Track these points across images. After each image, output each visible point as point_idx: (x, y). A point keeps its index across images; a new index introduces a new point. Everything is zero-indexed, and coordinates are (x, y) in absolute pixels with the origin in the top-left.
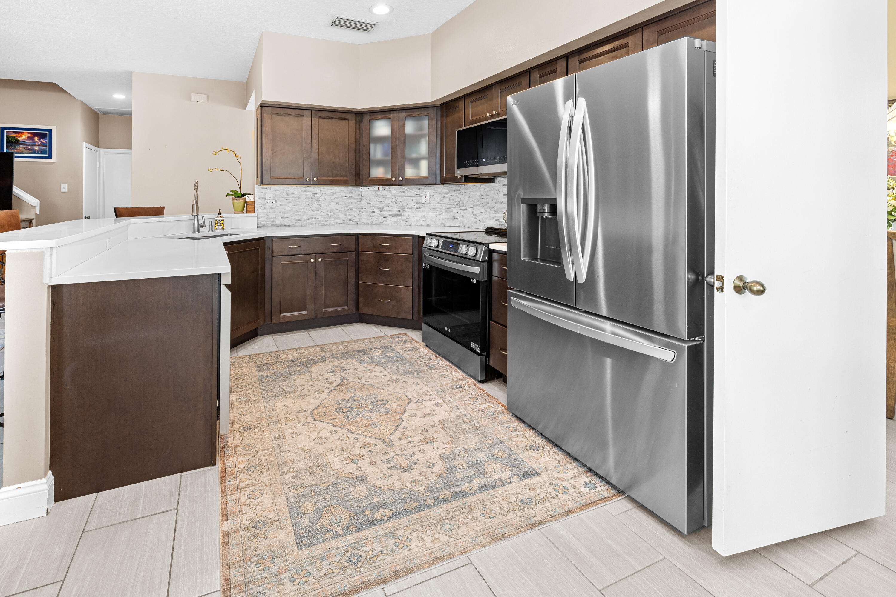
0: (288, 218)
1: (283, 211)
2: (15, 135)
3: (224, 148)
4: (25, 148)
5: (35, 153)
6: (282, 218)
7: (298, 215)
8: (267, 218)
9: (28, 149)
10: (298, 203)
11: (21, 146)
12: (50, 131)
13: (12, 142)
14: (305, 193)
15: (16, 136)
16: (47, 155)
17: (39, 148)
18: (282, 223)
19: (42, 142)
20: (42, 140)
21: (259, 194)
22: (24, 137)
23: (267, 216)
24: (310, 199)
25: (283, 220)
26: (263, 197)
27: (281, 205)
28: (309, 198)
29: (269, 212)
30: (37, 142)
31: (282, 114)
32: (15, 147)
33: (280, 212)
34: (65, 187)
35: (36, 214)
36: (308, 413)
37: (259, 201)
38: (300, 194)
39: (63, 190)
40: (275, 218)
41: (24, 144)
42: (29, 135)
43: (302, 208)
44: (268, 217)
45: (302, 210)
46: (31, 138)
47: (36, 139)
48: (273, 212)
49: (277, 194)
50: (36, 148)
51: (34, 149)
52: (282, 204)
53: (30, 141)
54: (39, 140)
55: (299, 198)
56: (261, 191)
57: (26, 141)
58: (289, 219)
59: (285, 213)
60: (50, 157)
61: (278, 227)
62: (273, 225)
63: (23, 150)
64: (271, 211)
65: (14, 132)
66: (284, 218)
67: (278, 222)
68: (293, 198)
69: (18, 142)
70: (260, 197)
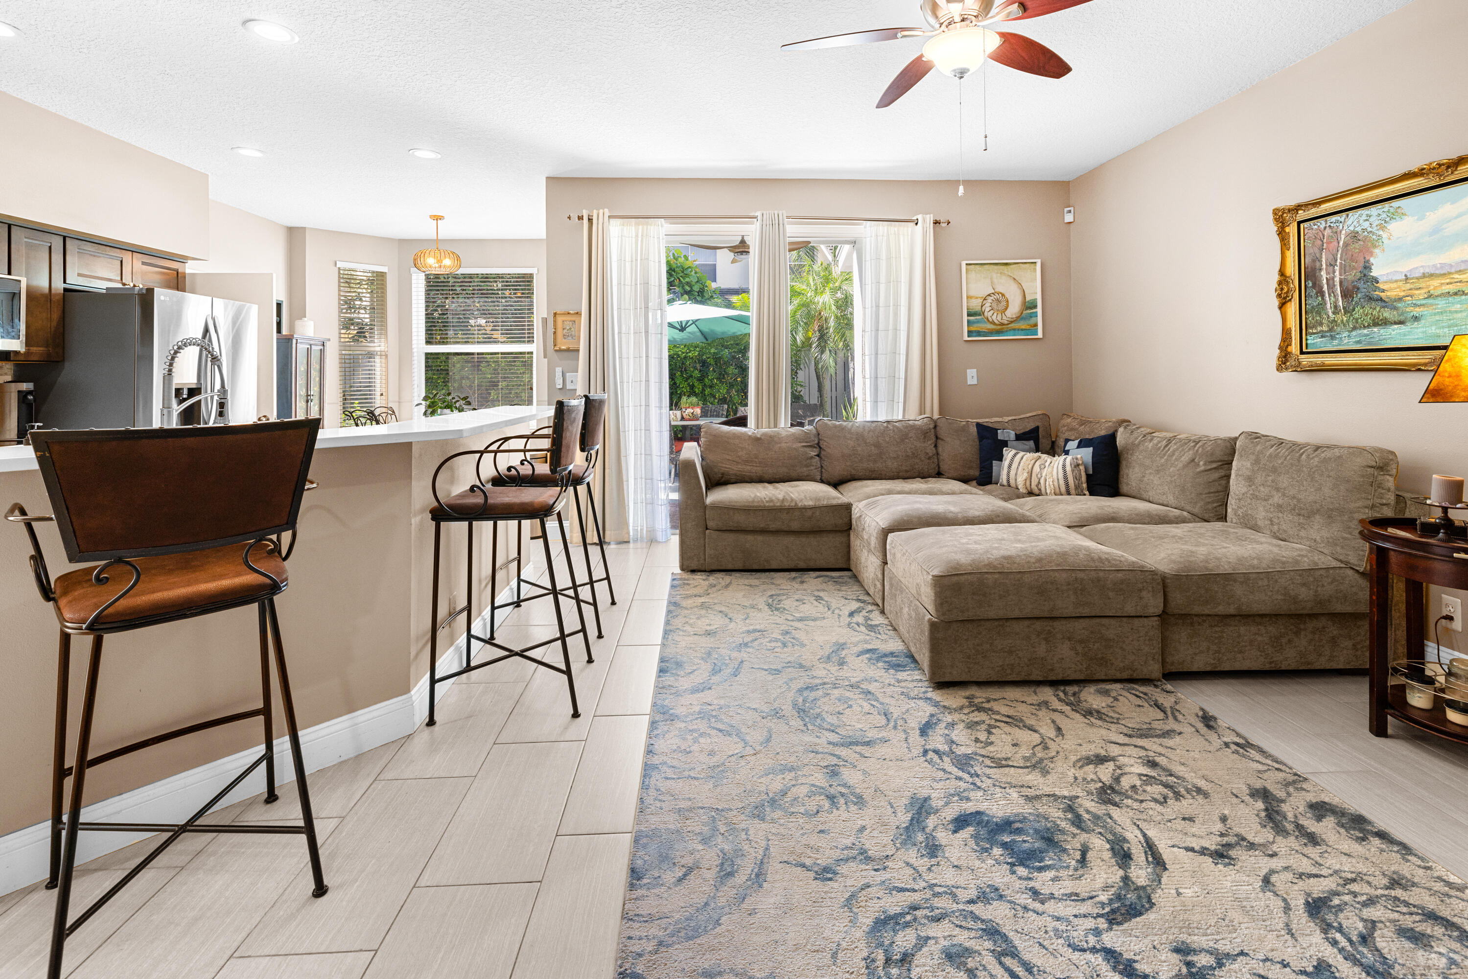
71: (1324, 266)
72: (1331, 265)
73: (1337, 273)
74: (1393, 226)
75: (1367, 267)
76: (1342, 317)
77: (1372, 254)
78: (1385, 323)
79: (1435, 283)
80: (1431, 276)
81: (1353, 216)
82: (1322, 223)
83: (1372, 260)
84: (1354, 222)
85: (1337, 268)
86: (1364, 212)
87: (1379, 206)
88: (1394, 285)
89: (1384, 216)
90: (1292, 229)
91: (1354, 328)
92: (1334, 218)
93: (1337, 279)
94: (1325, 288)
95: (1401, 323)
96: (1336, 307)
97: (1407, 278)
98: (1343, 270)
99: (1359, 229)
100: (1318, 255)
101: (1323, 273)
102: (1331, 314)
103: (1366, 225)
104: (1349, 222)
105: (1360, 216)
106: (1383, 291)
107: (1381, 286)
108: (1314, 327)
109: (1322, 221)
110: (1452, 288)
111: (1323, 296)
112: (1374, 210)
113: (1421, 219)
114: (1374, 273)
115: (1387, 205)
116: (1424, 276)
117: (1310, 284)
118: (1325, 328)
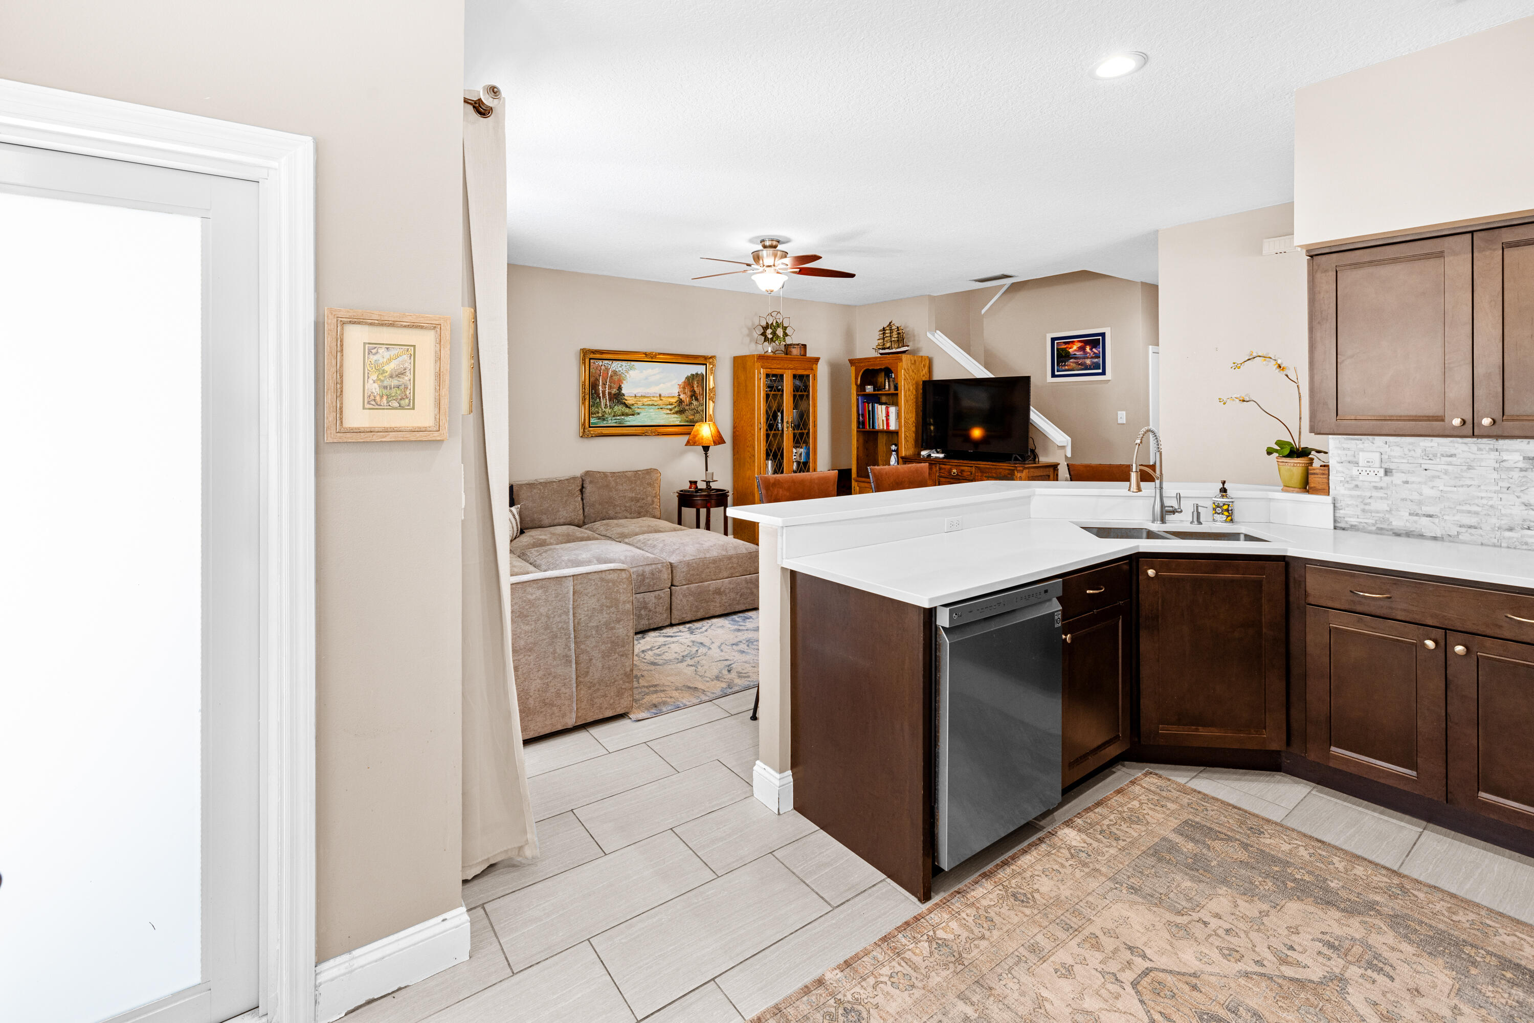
0: (1430, 516)
1: (1415, 496)
2: (1065, 346)
3: (1255, 354)
4: (1076, 363)
5: (1086, 369)
6: (1410, 514)
7: (1469, 512)
8: (1363, 511)
9: (1079, 364)
10: (1469, 482)
11: (1071, 360)
12: (1103, 335)
13: (1062, 356)
14: (1494, 455)
15: (1067, 348)
16: (1100, 371)
17: (1091, 362)
18: (1411, 526)
19: (1095, 353)
20: (1094, 350)
21: (1340, 452)
22: (1075, 347)
23: (1362, 506)
24: (1516, 475)
25: (1415, 522)
26: (1351, 459)
27: (1407, 482)
28: (1509, 469)
29: (1370, 497)
30: (1088, 353)
31: (1371, 263)
32: (1065, 363)
33: (1403, 500)
34: (1122, 417)
35: (1066, 456)
36: (1141, 964)
37: (1340, 469)
38: (1472, 456)
39: (1120, 421)
40: (1390, 511)
41: (1075, 358)
42: (1079, 345)
43: (1483, 495)
44: (1367, 507)
45: (1484, 501)
46: (1082, 349)
47: (1088, 349)
48: (1381, 498)
49: (1392, 454)
50: (1088, 362)
51: (1085, 362)
52: (1411, 478)
53: (1081, 353)
54: (1091, 349)
55: (1470, 468)
56: (1345, 446)
57: (1077, 353)
58: (1436, 521)
59: (1420, 503)
60: (1104, 373)
61: (1398, 535)
62: (1382, 529)
63: (1074, 365)
64: (1375, 494)
65: (1064, 342)
66: (1417, 515)
67: (1400, 521)
68: (1450, 468)
69: (1068, 356)
70: (1344, 459)
71: (601, 384)
72: (604, 384)
73: (607, 389)
74: (631, 372)
75: (620, 388)
76: (608, 410)
77: (622, 383)
78: (627, 415)
79: (645, 400)
80: (645, 397)
81: (615, 364)
82: (600, 363)
83: (622, 386)
84: (615, 366)
85: (607, 386)
86: (620, 363)
87: (626, 362)
88: (631, 398)
89: (628, 367)
90: (587, 361)
91: (614, 416)
92: (606, 362)
93: (607, 392)
94: (601, 395)
95: (633, 415)
96: (606, 405)
97: (635, 396)
98: (610, 387)
99: (617, 370)
100: (598, 378)
101: (600, 387)
102: (603, 408)
103: (620, 369)
104: (613, 366)
105: (618, 364)
106: (626, 400)
107: (626, 398)
108: (595, 414)
109: (601, 361)
110: (650, 403)
111: (600, 398)
112: (624, 363)
113: (642, 372)
114: (623, 391)
115: (629, 362)
116: (642, 396)
117: (594, 392)
118: (600, 415)
